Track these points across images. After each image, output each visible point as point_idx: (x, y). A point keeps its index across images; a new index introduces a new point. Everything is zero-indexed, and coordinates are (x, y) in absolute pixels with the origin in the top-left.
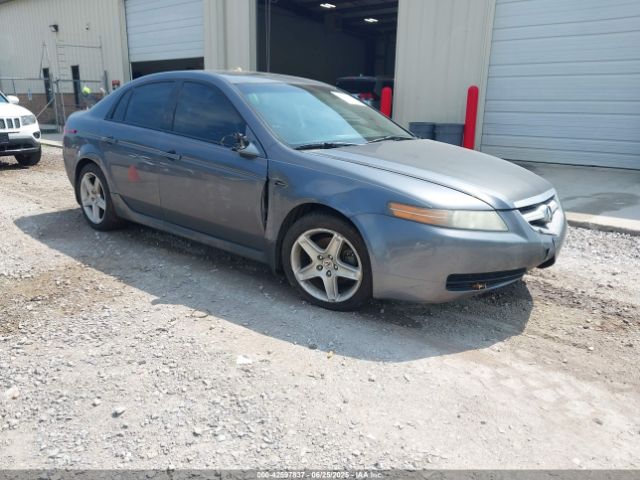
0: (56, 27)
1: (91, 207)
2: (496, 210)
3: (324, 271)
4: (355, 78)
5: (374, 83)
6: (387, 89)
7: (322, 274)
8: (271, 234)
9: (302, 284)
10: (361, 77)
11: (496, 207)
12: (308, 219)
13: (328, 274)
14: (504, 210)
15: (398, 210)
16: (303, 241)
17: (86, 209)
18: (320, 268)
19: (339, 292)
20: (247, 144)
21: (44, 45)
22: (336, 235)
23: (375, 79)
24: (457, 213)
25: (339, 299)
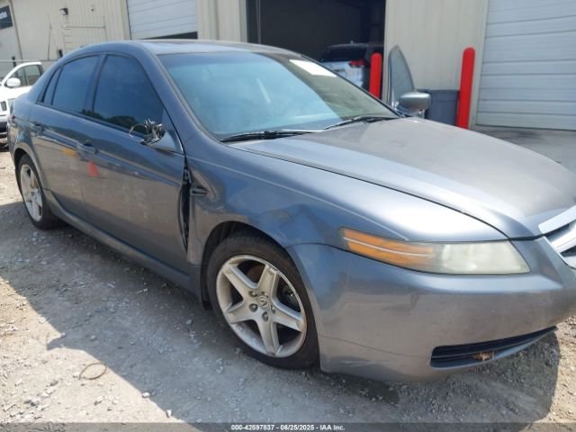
0: (66, 10)
1: (31, 201)
2: (510, 240)
3: (260, 311)
4: (345, 45)
5: (365, 50)
6: (377, 55)
7: (257, 317)
8: (194, 256)
9: (234, 327)
10: (352, 44)
11: (511, 235)
12: (232, 242)
13: (265, 317)
14: (523, 238)
15: (355, 241)
16: (230, 270)
17: (28, 204)
18: (254, 308)
19: (281, 343)
20: (161, 134)
21: (51, 28)
22: (267, 266)
23: (367, 45)
24: (448, 247)
25: (281, 352)
